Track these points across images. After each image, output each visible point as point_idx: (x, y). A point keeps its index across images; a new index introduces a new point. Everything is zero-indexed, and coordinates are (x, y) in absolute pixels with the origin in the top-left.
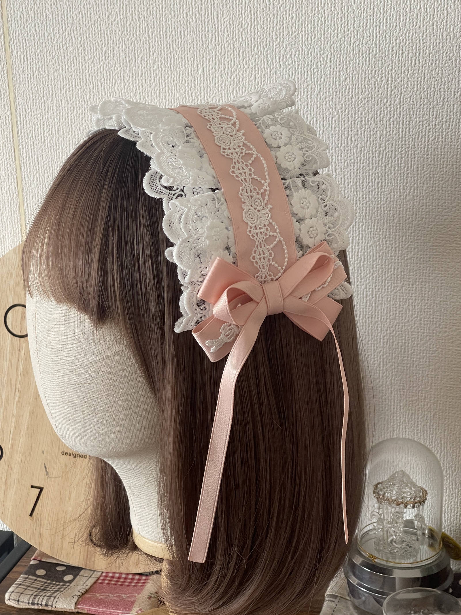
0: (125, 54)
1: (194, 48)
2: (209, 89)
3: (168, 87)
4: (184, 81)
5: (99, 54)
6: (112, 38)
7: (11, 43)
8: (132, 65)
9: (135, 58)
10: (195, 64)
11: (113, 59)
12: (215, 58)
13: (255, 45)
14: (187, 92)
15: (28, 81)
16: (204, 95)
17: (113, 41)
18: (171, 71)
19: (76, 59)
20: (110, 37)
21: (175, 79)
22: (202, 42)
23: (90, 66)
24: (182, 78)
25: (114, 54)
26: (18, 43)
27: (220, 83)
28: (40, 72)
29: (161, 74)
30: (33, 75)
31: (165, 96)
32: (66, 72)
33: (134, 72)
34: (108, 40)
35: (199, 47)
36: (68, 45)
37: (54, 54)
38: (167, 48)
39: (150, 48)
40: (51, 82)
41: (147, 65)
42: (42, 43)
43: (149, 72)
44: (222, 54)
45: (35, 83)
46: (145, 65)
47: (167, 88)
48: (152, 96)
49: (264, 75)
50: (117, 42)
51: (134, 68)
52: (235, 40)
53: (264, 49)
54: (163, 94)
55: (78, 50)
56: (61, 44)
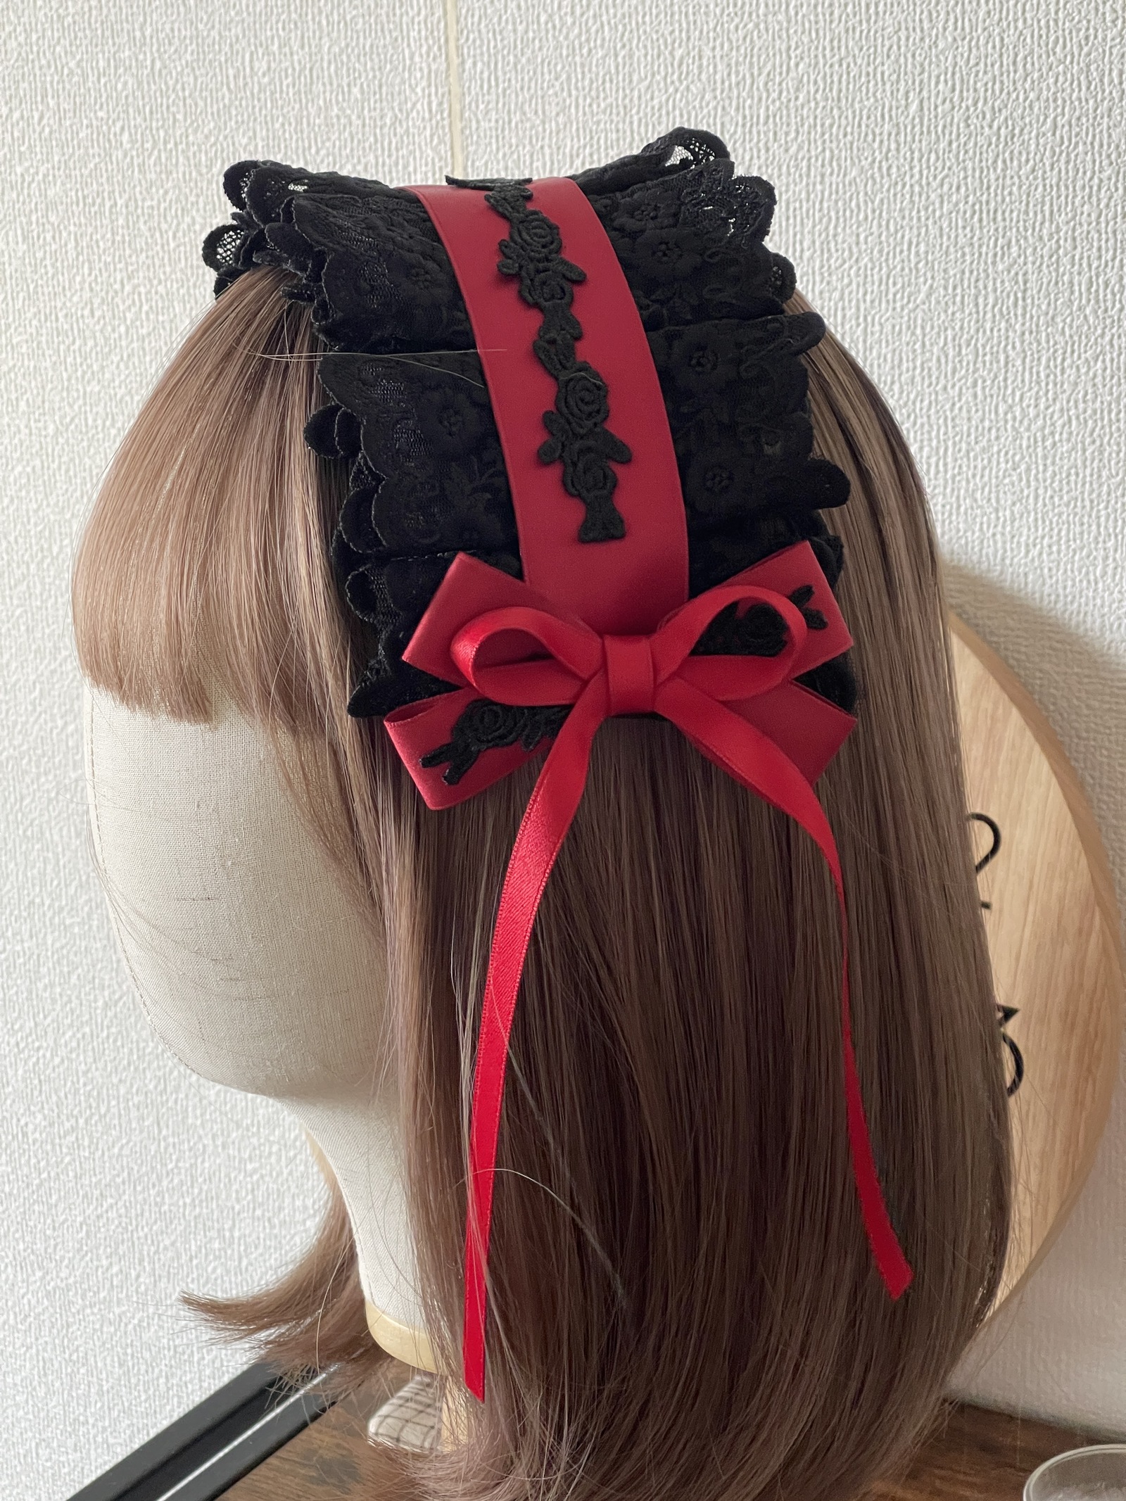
0: (729, 65)
1: (899, 48)
2: (933, 156)
3: (832, 151)
4: (870, 137)
5: (666, 67)
6: (699, 23)
7: (462, 41)
8: (744, 94)
9: (752, 75)
10: (902, 89)
11: (700, 80)
12: (953, 74)
13: (1057, 38)
14: (877, 165)
15: (497, 137)
16: (921, 172)
17: (701, 32)
18: (840, 108)
19: (611, 81)
20: (695, 22)
21: (849, 129)
22: (922, 30)
23: (643, 99)
24: (867, 126)
25: (700, 67)
26: (478, 42)
27: (962, 140)
28: (524, 114)
29: (816, 117)
30: (510, 122)
31: (823, 176)
32: (585, 114)
33: (747, 112)
34: (688, 31)
35: (914, 44)
36: (592, 44)
37: (559, 67)
38: (832, 49)
39: (789, 48)
40: (550, 139)
41: (781, 93)
42: (534, 39)
43: (785, 112)
44: (972, 62)
45: (514, 141)
46: (775, 95)
47: (828, 153)
48: (789, 174)
49: (1079, 119)
50: (711, 34)
51: (749, 102)
52: (1005, 24)
53: (1081, 49)
54: (816, 168)
55: (616, 56)
56: (576, 42)
